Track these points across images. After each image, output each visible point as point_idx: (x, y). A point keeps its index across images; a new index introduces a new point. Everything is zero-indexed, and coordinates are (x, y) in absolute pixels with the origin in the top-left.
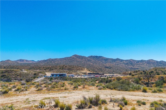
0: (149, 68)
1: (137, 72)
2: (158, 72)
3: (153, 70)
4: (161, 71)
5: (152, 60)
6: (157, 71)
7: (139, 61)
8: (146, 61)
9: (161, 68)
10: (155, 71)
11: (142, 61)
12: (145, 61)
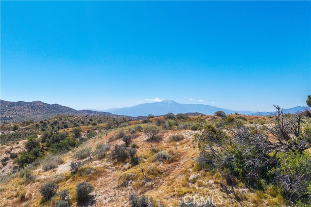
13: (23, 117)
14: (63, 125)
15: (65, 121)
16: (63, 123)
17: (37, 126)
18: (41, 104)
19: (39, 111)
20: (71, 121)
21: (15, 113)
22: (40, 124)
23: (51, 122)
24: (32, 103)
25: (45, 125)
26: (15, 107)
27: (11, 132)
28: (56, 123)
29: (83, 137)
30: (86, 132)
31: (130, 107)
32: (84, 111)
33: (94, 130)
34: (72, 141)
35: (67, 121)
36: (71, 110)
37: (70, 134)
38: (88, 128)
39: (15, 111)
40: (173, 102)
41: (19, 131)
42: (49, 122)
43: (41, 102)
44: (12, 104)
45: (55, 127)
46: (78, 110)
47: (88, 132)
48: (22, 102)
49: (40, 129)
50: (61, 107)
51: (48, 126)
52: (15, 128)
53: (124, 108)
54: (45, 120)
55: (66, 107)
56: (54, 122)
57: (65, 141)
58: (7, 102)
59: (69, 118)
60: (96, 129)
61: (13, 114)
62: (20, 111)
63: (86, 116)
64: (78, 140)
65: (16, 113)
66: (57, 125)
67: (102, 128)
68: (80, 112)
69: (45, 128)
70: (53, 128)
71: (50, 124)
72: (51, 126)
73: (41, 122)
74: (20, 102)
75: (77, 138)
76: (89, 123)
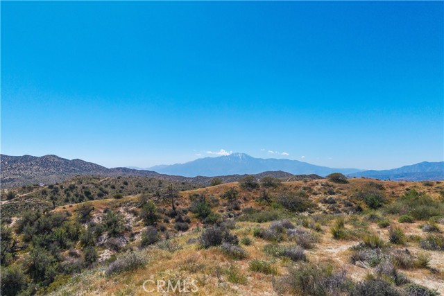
0: (44, 178)
1: (30, 189)
2: (87, 187)
3: (73, 183)
4: (93, 183)
5: (54, 156)
6: (83, 184)
7: (16, 157)
8: (37, 160)
9: (91, 177)
10: (78, 186)
11: (26, 159)
12: (36, 158)
13: (29, 178)
14: (83, 191)
15: (86, 186)
16: (84, 188)
17: (44, 192)
18: (56, 160)
19: (52, 170)
20: (96, 186)
21: (18, 172)
22: (49, 190)
23: (66, 186)
24: (42, 157)
25: (56, 190)
26: (19, 164)
27: (3, 203)
28: (72, 188)
29: (96, 221)
30: (102, 211)
31: (184, 163)
32: (118, 169)
33: (117, 207)
34: (73, 229)
35: (90, 185)
36: (98, 168)
37: (73, 216)
38: (106, 204)
39: (19, 170)
40: (246, 155)
41: (17, 200)
42: (62, 187)
43: (57, 157)
44: (15, 160)
45: (72, 194)
46: (109, 168)
47: (105, 212)
48: (28, 156)
49: (48, 198)
50: (85, 163)
51: (61, 192)
52: (10, 197)
53: (176, 165)
54: (57, 184)
55: (91, 164)
56: (70, 187)
57: (61, 230)
58: (7, 156)
59: (92, 181)
60: (120, 206)
61: (15, 174)
62: (25, 169)
63: (119, 178)
64: (86, 226)
65: (20, 173)
66: (75, 192)
67: (131, 205)
68: (112, 170)
69: (56, 196)
70: (68, 195)
71: (63, 190)
72: (65, 192)
73: (51, 187)
74: (26, 157)
75: (84, 222)
76: (122, 188)
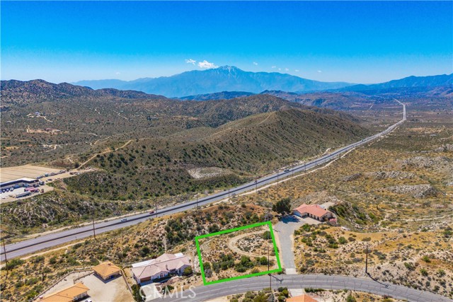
5: (41, 81)
8: (25, 85)
11: (13, 84)
13: (23, 106)
16: (119, 155)
17: (96, 160)
18: (45, 85)
19: (43, 97)
20: (126, 152)
21: (10, 100)
24: (30, 82)
25: (103, 159)
28: (112, 156)
40: (236, 69)
41: (82, 168)
42: (105, 156)
48: (14, 81)
49: (99, 164)
50: (73, 87)
52: (77, 166)
53: (161, 78)
61: (8, 103)
62: (16, 96)
65: (12, 101)
69: (104, 163)
74: (12, 81)
76: (143, 151)
